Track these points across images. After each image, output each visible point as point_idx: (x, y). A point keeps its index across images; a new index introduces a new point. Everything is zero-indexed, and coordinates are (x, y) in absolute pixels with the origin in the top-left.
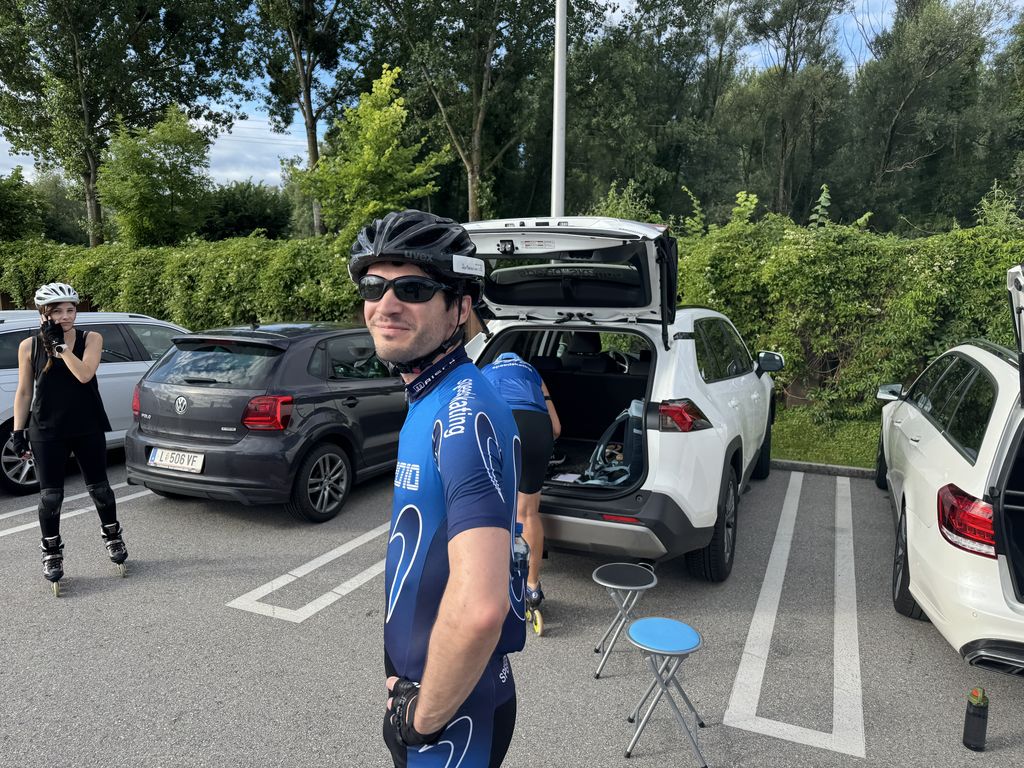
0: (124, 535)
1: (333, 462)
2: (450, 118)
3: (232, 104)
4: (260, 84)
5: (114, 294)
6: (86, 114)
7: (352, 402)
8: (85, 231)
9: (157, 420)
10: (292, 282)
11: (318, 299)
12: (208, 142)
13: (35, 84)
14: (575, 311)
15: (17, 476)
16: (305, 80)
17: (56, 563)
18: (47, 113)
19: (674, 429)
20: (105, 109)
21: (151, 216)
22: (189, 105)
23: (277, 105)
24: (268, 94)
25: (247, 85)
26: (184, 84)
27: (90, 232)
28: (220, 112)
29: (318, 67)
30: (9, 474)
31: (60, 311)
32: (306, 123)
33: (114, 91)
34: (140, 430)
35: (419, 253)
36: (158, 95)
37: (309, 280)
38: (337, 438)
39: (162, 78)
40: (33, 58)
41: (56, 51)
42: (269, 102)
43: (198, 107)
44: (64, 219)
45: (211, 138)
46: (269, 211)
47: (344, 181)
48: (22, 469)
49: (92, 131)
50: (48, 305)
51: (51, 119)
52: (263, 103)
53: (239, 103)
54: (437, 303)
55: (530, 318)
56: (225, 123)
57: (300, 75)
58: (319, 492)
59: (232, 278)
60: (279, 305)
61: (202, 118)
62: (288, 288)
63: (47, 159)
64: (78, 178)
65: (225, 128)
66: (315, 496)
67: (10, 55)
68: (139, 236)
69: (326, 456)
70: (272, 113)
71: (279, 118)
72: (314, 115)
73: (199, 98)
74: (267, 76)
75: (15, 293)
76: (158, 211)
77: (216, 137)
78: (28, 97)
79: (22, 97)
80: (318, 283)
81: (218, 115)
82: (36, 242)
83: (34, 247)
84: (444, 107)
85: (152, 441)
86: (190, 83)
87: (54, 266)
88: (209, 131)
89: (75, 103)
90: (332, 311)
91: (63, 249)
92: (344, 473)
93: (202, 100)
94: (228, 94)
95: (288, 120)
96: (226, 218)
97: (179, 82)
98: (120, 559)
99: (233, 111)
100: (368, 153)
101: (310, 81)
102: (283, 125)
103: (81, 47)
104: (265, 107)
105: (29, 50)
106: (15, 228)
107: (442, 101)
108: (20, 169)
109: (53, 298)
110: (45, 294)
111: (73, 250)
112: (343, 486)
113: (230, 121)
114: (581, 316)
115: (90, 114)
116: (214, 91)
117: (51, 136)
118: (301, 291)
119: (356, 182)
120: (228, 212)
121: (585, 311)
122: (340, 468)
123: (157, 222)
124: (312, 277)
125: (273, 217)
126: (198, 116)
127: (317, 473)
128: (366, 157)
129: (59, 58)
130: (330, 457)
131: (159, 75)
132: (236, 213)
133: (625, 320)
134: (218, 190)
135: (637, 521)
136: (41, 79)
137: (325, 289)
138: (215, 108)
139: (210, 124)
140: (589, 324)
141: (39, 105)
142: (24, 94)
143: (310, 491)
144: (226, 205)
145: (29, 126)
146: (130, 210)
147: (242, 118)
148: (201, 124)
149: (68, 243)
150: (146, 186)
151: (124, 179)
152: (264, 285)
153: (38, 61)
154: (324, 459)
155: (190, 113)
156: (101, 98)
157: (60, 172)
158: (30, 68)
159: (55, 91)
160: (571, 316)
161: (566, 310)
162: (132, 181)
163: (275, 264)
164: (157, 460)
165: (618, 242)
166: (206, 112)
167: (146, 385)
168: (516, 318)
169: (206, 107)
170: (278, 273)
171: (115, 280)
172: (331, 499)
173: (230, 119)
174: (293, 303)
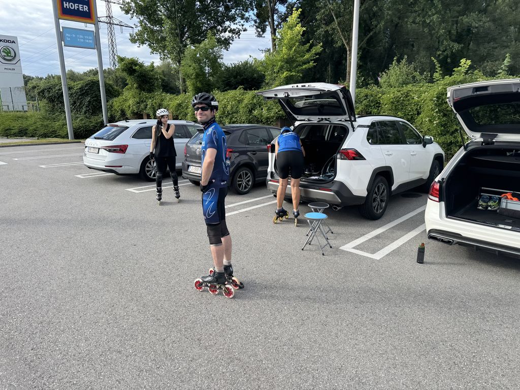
0: (180, 190)
1: (246, 174)
2: (339, 24)
3: (240, 24)
4: (252, 14)
5: (186, 115)
6: (179, 35)
7: (254, 153)
8: (179, 87)
9: (191, 157)
10: (252, 109)
11: (262, 116)
12: (229, 43)
13: (159, 22)
14: (324, 117)
15: (150, 175)
16: (271, 11)
17: (160, 195)
18: (164, 35)
19: (346, 159)
20: (187, 31)
21: (200, 81)
22: (221, 26)
23: (260, 23)
24: (255, 18)
25: (247, 15)
26: (220, 16)
27: (181, 88)
28: (235, 28)
29: (278, 3)
30: (148, 174)
31: (164, 118)
32: (271, 32)
33: (190, 23)
34: (186, 160)
35: (205, 102)
36: (209, 22)
37: (258, 108)
38: (249, 166)
39: (210, 15)
40: (159, 11)
41: (168, 7)
42: (256, 22)
43: (226, 27)
44: (172, 81)
45: (231, 41)
46: (255, 75)
47: (274, 63)
48: (152, 173)
49: (182, 42)
50: (161, 116)
51: (166, 37)
52: (253, 23)
53: (243, 23)
54: (209, 111)
55: (309, 120)
56: (237, 34)
57: (269, 9)
58: (241, 184)
59: (229, 108)
60: (246, 119)
61: (227, 32)
62: (250, 112)
63: (164, 55)
64: (176, 63)
65: (237, 36)
66: (240, 185)
67: (151, 10)
68: (195, 90)
69: (244, 171)
70: (257, 27)
71: (259, 30)
72: (275, 27)
73: (226, 23)
74: (255, 10)
75: (151, 114)
76: (203, 79)
77: (233, 41)
78: (156, 28)
79: (155, 28)
80: (262, 109)
81: (234, 30)
82: (159, 93)
83: (159, 94)
84: (337, 18)
85: (190, 164)
86: (223, 16)
87: (165, 103)
88: (230, 38)
89: (175, 30)
90: (267, 121)
91: (168, 96)
92: (250, 178)
93: (227, 23)
94: (239, 19)
95: (264, 31)
96: (236, 79)
97: (217, 16)
98: (178, 197)
99: (240, 28)
100: (284, 50)
101: (274, 11)
102: (261, 33)
103: (177, 4)
104: (254, 25)
105: (157, 7)
106: (151, 87)
107: (336, 15)
108: (153, 63)
109: (162, 114)
110: (160, 112)
111: (172, 96)
112: (250, 183)
113: (239, 32)
114: (326, 119)
115: (181, 35)
116: (232, 19)
117: (166, 45)
118: (255, 113)
119: (279, 63)
120: (237, 76)
121: (327, 117)
122: (249, 177)
123: (202, 84)
124: (260, 107)
125: (257, 78)
126: (225, 32)
127: (240, 177)
128: (284, 52)
129: (169, 10)
130: (245, 172)
131: (209, 13)
132: (241, 77)
133: (341, 121)
134: (233, 66)
135: (330, 191)
136: (162, 19)
137: (264, 112)
138: (233, 27)
139: (230, 35)
140: (328, 122)
141: (161, 31)
142: (156, 26)
143: (238, 183)
144: (237, 74)
145: (158, 41)
146: (192, 79)
147: (244, 31)
148: (227, 35)
149: (170, 94)
150: (198, 69)
151: (190, 66)
152: (241, 110)
153: (161, 12)
154: (243, 173)
155: (222, 30)
156: (185, 26)
157: (170, 60)
158: (158, 15)
159: (167, 25)
160: (322, 119)
161: (321, 117)
162: (193, 67)
163: (246, 101)
164: (191, 170)
165: (319, 93)
166: (229, 29)
167: (189, 145)
168: (304, 120)
169: (229, 27)
170: (246, 105)
171: (187, 109)
172: (246, 187)
173: (239, 31)
174: (252, 118)
